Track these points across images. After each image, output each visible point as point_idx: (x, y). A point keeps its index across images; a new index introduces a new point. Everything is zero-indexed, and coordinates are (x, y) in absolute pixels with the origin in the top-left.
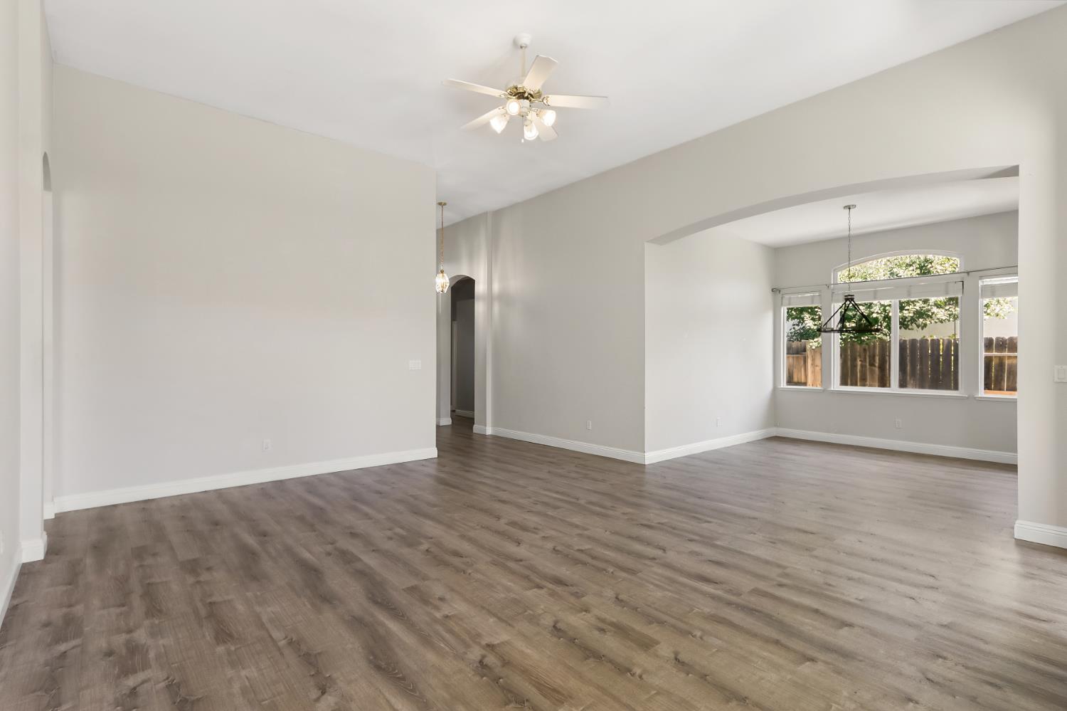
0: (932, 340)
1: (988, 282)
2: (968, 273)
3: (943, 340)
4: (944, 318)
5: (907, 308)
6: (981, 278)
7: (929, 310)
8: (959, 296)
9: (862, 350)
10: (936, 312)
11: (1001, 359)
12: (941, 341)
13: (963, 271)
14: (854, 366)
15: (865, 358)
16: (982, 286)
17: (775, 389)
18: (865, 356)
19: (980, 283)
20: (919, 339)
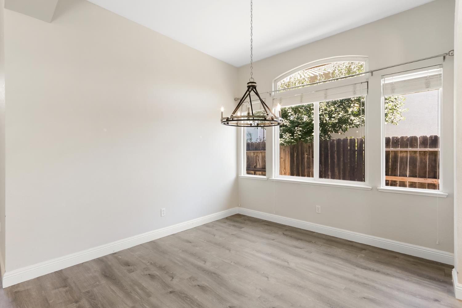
0: (351, 140)
1: (389, 80)
2: (372, 72)
3: (358, 139)
4: (358, 123)
5: (333, 116)
6: (383, 76)
7: (349, 118)
8: (365, 95)
9: (308, 147)
10: (353, 119)
11: (396, 153)
12: (356, 140)
13: (368, 71)
14: (303, 158)
15: (310, 152)
16: (383, 85)
17: (238, 178)
18: (310, 151)
19: (382, 82)
20: (342, 139)
